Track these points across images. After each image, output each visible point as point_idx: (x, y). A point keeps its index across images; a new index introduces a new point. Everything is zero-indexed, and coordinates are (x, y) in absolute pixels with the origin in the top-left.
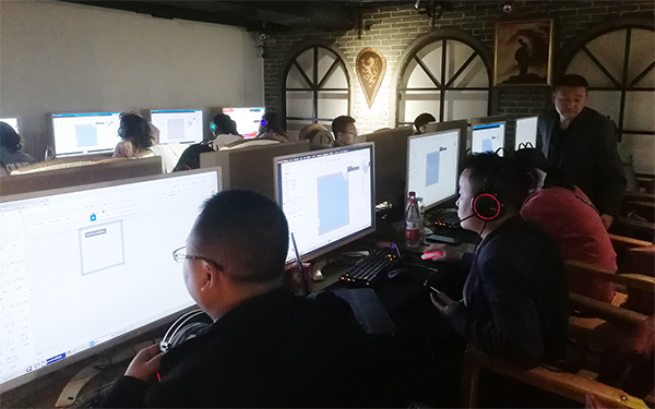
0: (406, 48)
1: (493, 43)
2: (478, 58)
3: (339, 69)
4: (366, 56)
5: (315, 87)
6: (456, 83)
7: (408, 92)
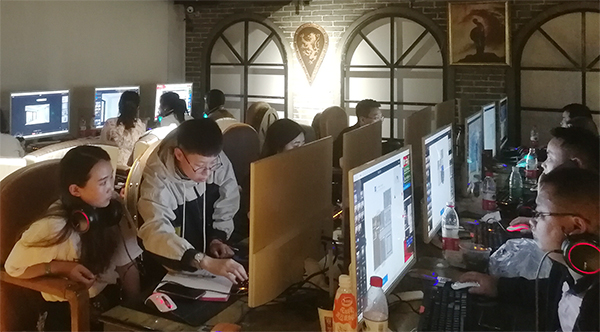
1: (447, 22)
2: (429, 35)
5: (245, 63)
7: (352, 69)
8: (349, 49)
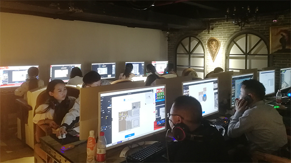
0: (229, 37)
1: (269, 35)
2: (262, 42)
3: (200, 46)
4: (211, 40)
5: (190, 53)
6: (252, 52)
7: (230, 56)
8: (229, 48)
